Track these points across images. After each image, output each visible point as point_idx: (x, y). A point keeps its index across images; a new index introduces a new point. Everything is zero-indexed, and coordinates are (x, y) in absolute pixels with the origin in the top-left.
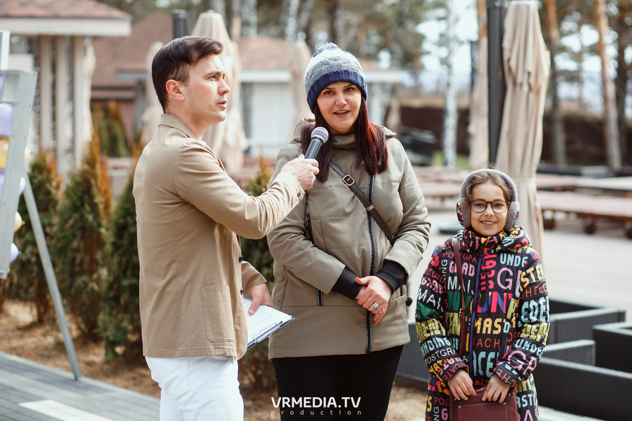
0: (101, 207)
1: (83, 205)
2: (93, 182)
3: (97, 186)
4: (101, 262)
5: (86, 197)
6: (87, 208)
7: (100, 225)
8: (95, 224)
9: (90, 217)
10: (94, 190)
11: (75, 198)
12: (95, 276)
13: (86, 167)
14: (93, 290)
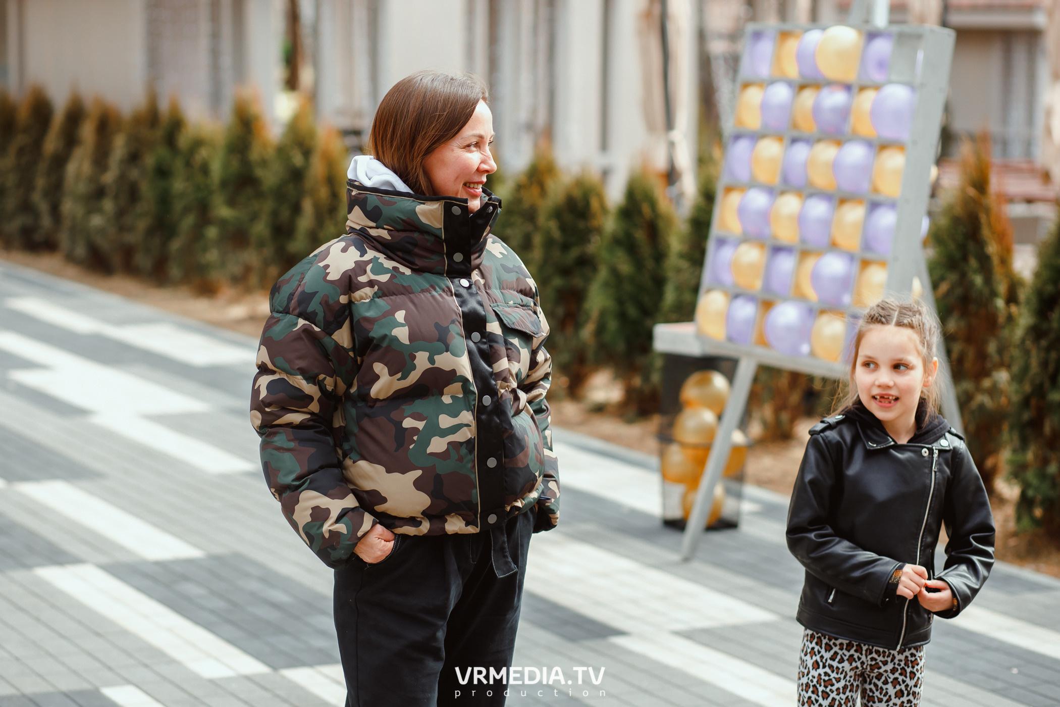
0: (995, 261)
1: (965, 258)
2: (983, 218)
3: (989, 224)
4: (996, 358)
5: (971, 246)
6: (973, 263)
7: (994, 294)
8: (986, 291)
9: (978, 280)
10: (986, 232)
11: (952, 246)
12: (986, 383)
13: (972, 192)
14: (982, 407)
